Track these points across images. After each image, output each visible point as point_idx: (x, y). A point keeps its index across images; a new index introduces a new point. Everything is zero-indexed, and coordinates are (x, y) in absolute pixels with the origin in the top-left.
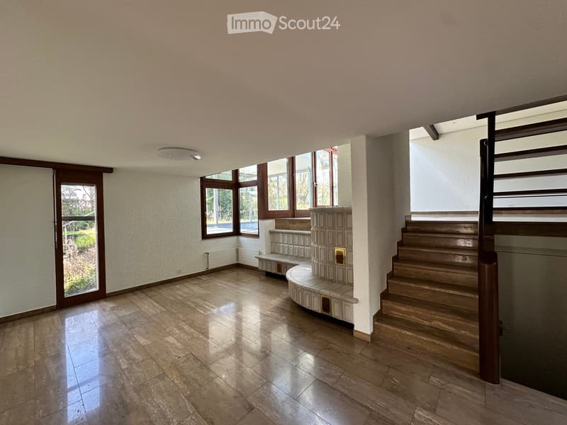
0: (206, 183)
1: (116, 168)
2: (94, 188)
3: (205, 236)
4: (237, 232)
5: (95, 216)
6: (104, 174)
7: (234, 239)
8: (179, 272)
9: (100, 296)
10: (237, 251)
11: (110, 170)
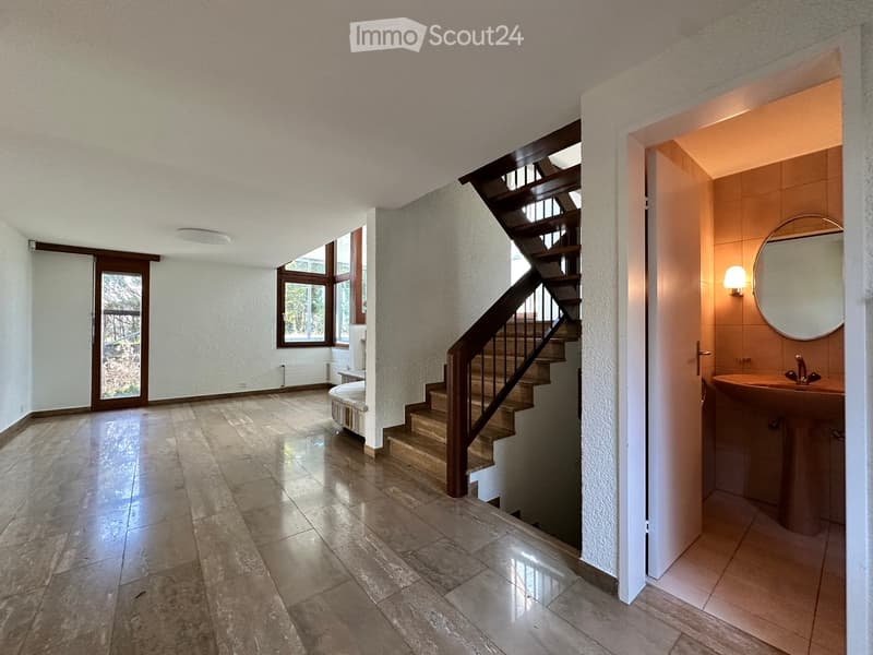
0: (284, 276)
1: (164, 257)
2: (140, 279)
3: (281, 344)
4: (330, 341)
5: (140, 310)
6: (151, 263)
7: (325, 350)
8: (244, 386)
9: (140, 402)
10: (328, 365)
11: (157, 258)
